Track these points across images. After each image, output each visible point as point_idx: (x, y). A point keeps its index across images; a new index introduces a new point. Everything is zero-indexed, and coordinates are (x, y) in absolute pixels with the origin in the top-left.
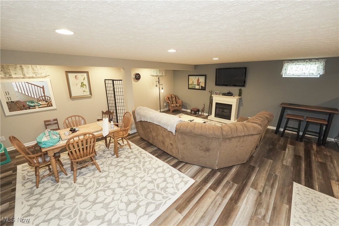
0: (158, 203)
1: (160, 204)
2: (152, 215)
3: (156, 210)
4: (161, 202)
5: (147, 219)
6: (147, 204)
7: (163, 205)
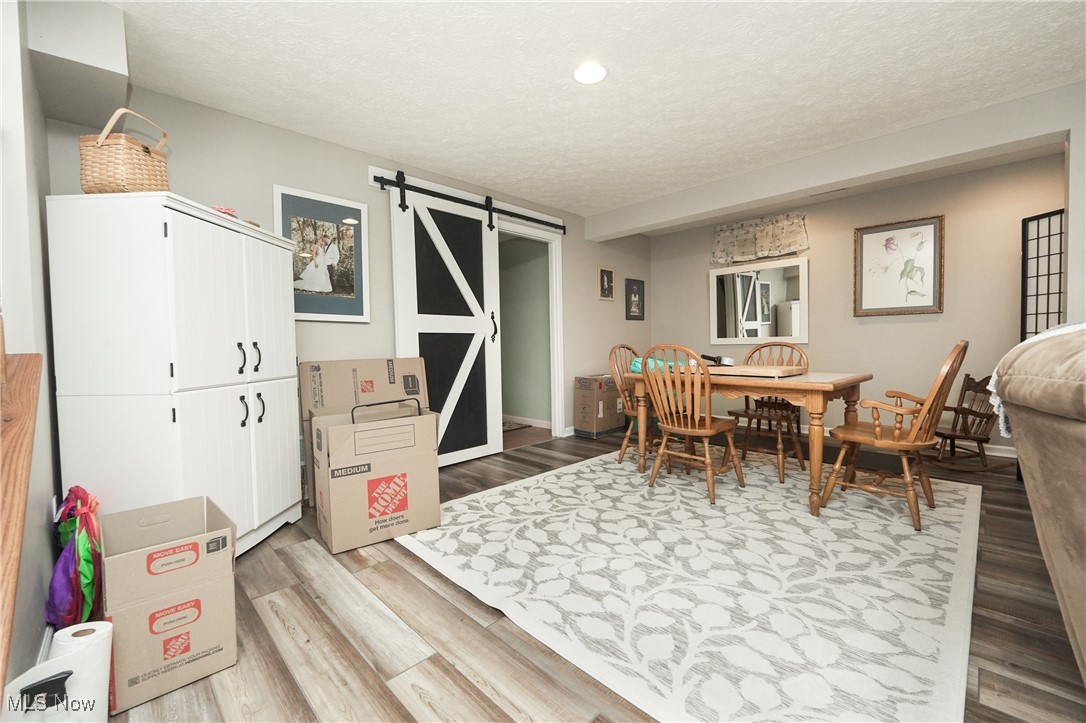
0: (625, 646)
1: (618, 653)
2: (564, 633)
3: (586, 643)
4: (632, 655)
5: (545, 622)
6: (613, 616)
7: (613, 665)
